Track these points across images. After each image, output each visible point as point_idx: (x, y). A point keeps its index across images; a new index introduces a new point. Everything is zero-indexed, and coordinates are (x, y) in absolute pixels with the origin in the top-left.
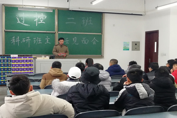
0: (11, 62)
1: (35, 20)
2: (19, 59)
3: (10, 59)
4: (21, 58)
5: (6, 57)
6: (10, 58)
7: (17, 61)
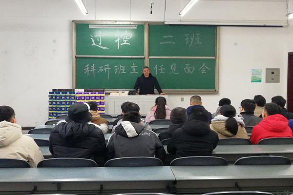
0: (75, 99)
1: (116, 41)
2: (86, 95)
3: (74, 95)
4: (88, 93)
5: (68, 93)
6: (74, 93)
7: (83, 98)
